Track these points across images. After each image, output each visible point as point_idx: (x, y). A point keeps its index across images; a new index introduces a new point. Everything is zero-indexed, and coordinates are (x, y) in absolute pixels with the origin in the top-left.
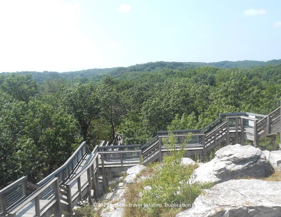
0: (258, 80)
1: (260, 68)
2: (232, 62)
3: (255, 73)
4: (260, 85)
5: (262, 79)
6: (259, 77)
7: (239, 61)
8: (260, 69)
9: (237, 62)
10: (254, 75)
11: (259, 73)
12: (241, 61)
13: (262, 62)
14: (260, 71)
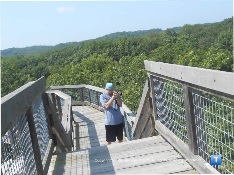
0: (44, 65)
1: (46, 52)
2: (20, 49)
3: (41, 58)
4: (46, 70)
5: (48, 64)
6: (45, 62)
7: (27, 47)
8: (46, 54)
9: (25, 48)
10: (41, 61)
11: (46, 58)
12: (29, 47)
13: (50, 46)
14: (47, 56)
